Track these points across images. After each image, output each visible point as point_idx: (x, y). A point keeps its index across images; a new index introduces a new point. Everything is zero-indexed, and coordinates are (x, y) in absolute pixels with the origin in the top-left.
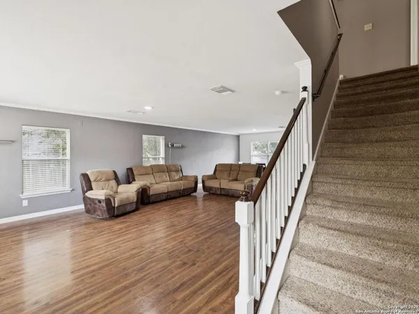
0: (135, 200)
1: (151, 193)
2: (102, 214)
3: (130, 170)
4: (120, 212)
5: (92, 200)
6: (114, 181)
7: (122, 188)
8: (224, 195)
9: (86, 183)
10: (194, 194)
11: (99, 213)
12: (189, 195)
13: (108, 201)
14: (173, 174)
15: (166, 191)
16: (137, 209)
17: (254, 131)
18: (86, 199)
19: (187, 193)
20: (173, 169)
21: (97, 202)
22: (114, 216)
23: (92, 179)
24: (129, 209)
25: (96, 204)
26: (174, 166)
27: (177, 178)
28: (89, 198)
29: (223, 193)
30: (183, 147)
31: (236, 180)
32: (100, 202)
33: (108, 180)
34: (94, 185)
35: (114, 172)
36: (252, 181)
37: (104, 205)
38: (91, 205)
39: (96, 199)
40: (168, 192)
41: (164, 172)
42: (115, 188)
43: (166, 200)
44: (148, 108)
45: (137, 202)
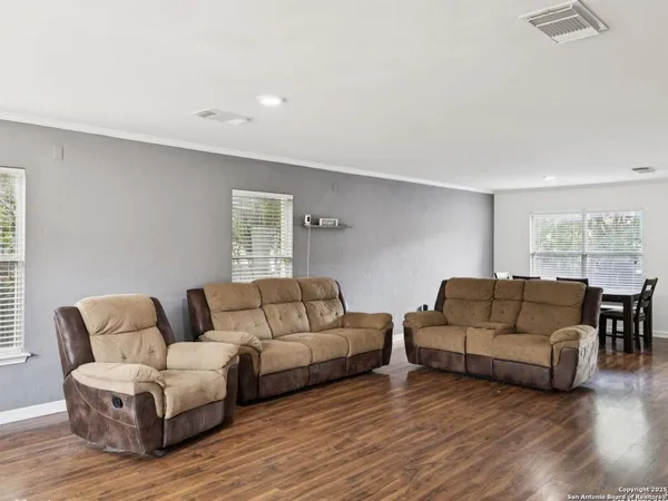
0: (223, 394)
1: (265, 368)
2: (126, 443)
3: (197, 295)
4: (180, 437)
5: (95, 395)
6: (155, 331)
7: (181, 353)
8: (477, 377)
9: (73, 338)
10: (383, 370)
11: (115, 436)
12: (368, 373)
13: (144, 401)
14: (320, 306)
15: (306, 363)
16: (226, 423)
17: (551, 180)
18: (71, 390)
19: (361, 367)
20: (319, 292)
21: (108, 401)
22: (161, 449)
23: (92, 324)
24: (204, 422)
25: (105, 408)
26: (321, 282)
27: (330, 319)
28: (85, 389)
29: (473, 369)
30: (342, 227)
31: (514, 330)
32: (118, 401)
33: (138, 329)
34: (97, 344)
35: (156, 302)
36: (577, 337)
37: (133, 413)
38: (88, 408)
39: (105, 392)
40: (312, 364)
41: (293, 301)
42: (158, 355)
43: (305, 389)
44: (270, 101)
45: (227, 400)
